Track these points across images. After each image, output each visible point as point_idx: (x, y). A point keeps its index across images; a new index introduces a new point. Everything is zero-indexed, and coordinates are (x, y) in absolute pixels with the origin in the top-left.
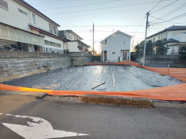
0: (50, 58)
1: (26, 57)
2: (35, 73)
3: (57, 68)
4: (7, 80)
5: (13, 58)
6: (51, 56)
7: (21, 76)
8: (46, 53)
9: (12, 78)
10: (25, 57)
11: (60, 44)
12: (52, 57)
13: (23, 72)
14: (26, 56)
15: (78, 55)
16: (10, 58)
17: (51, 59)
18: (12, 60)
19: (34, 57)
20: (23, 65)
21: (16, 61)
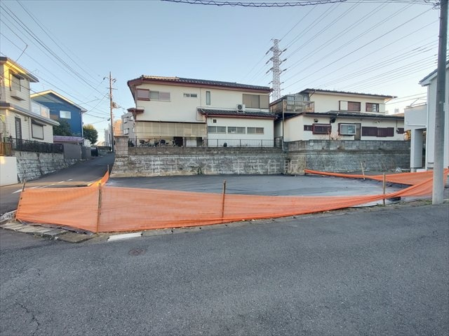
0: (213, 154)
1: (167, 154)
2: (171, 175)
3: (224, 173)
4: (135, 176)
5: (150, 154)
6: (216, 152)
7: (152, 175)
8: (204, 148)
9: (140, 175)
10: (164, 154)
11: (262, 129)
12: (218, 154)
13: (156, 171)
14: (167, 152)
15: (300, 149)
16: (147, 154)
17: (215, 158)
18: (148, 157)
19: (179, 154)
20: (159, 163)
21: (152, 158)
